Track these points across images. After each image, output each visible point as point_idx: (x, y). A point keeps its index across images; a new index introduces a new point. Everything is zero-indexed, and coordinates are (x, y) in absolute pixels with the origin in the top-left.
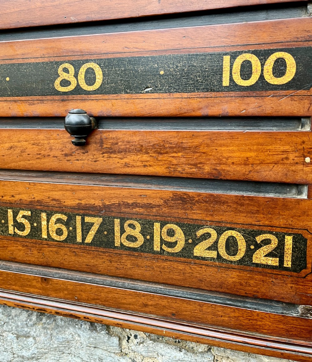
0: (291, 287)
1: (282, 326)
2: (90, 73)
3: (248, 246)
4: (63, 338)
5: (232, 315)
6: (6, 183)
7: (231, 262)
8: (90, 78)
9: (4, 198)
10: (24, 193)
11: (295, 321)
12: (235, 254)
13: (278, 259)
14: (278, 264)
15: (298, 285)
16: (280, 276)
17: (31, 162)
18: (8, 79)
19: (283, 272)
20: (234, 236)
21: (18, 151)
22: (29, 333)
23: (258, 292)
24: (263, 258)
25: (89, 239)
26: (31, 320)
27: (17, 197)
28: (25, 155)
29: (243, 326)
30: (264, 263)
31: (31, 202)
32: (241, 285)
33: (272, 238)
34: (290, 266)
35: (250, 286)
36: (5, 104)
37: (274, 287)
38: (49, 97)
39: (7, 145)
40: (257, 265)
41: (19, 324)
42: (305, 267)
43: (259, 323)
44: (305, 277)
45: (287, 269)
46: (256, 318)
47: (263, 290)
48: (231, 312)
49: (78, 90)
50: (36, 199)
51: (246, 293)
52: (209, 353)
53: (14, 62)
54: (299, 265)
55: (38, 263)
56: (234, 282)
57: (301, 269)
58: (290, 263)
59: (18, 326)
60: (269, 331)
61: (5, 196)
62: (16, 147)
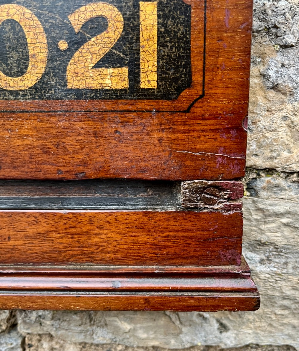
0: (160, 140)
1: (145, 239)
3: (52, 45)
5: (32, 230)
7: (16, 93)
11: (172, 223)
13: (126, 70)
14: (125, 84)
15: (174, 131)
16: (132, 115)
19: (142, 105)
20: (16, 18)
23: (87, 164)
24: (91, 73)
29: (59, 252)
30: (94, 85)
32: (46, 152)
33: (107, 14)
34: (154, 85)
35: (66, 151)
37: (122, 147)
40: (79, 94)
42: (189, 84)
43: (95, 240)
44: (188, 111)
45: (147, 94)
46: (88, 227)
47: (97, 157)
48: (31, 224)
51: (59, 172)
52: (13, 334)
54: (175, 80)
56: (28, 148)
57: (179, 90)
58: (154, 77)
60: (119, 256)
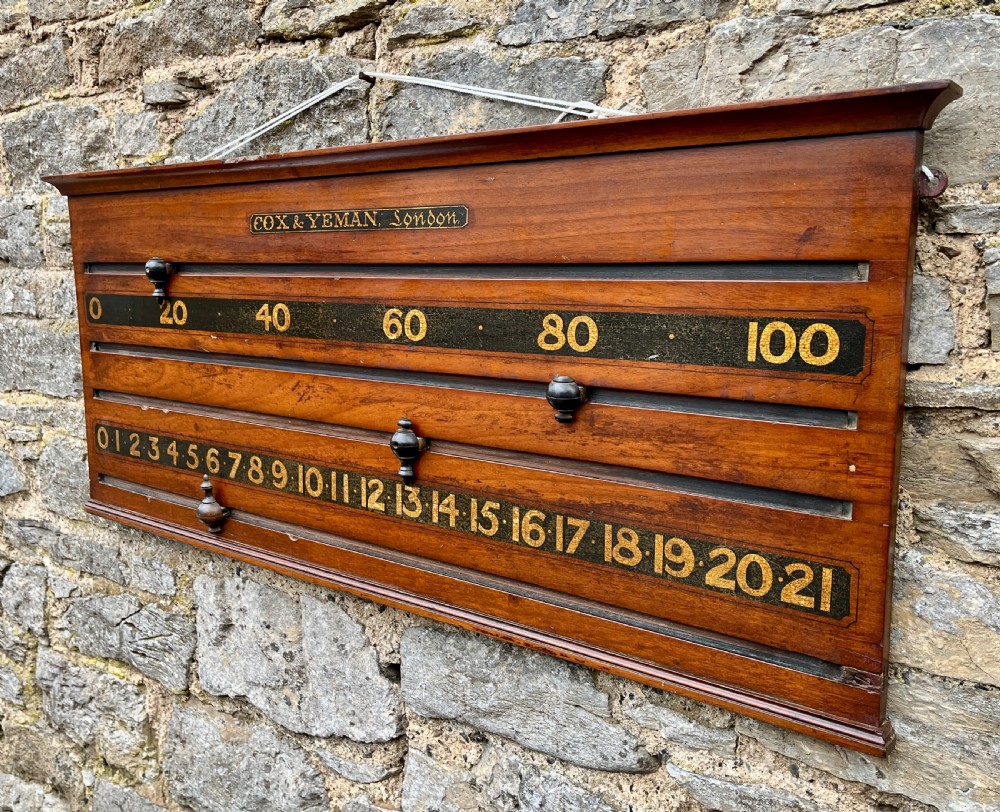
0: (830, 639)
1: (817, 693)
2: (582, 330)
3: (775, 578)
4: (533, 686)
5: (752, 671)
6: (471, 463)
7: (753, 597)
8: (582, 335)
9: (468, 482)
10: (493, 479)
11: (835, 689)
12: (757, 588)
13: (813, 599)
14: (812, 606)
15: (838, 637)
16: (815, 623)
17: (503, 438)
18: (481, 327)
19: (821, 618)
20: (758, 562)
21: (487, 422)
22: (488, 676)
23: (787, 642)
24: (794, 596)
25: (572, 548)
26: (492, 658)
27: (485, 483)
28: (496, 427)
29: (767, 687)
30: (795, 602)
31: (501, 491)
32: (765, 629)
33: (805, 570)
34: (828, 609)
35: (777, 633)
36: (475, 360)
37: (808, 638)
38: (530, 356)
39: (475, 413)
40: (787, 605)
41: (477, 662)
42: (848, 614)
43: (788, 686)
44: (847, 627)
45: (824, 613)
46: (783, 678)
47: (793, 639)
48: (753, 666)
49: (566, 350)
50: (508, 488)
51: (772, 642)
52: (731, 732)
53: (489, 306)
54: (840, 610)
55: (506, 574)
56: (757, 626)
57: (842, 616)
58: (828, 606)
59: (474, 665)
60: (801, 699)
61: (469, 479)
62: (486, 416)
